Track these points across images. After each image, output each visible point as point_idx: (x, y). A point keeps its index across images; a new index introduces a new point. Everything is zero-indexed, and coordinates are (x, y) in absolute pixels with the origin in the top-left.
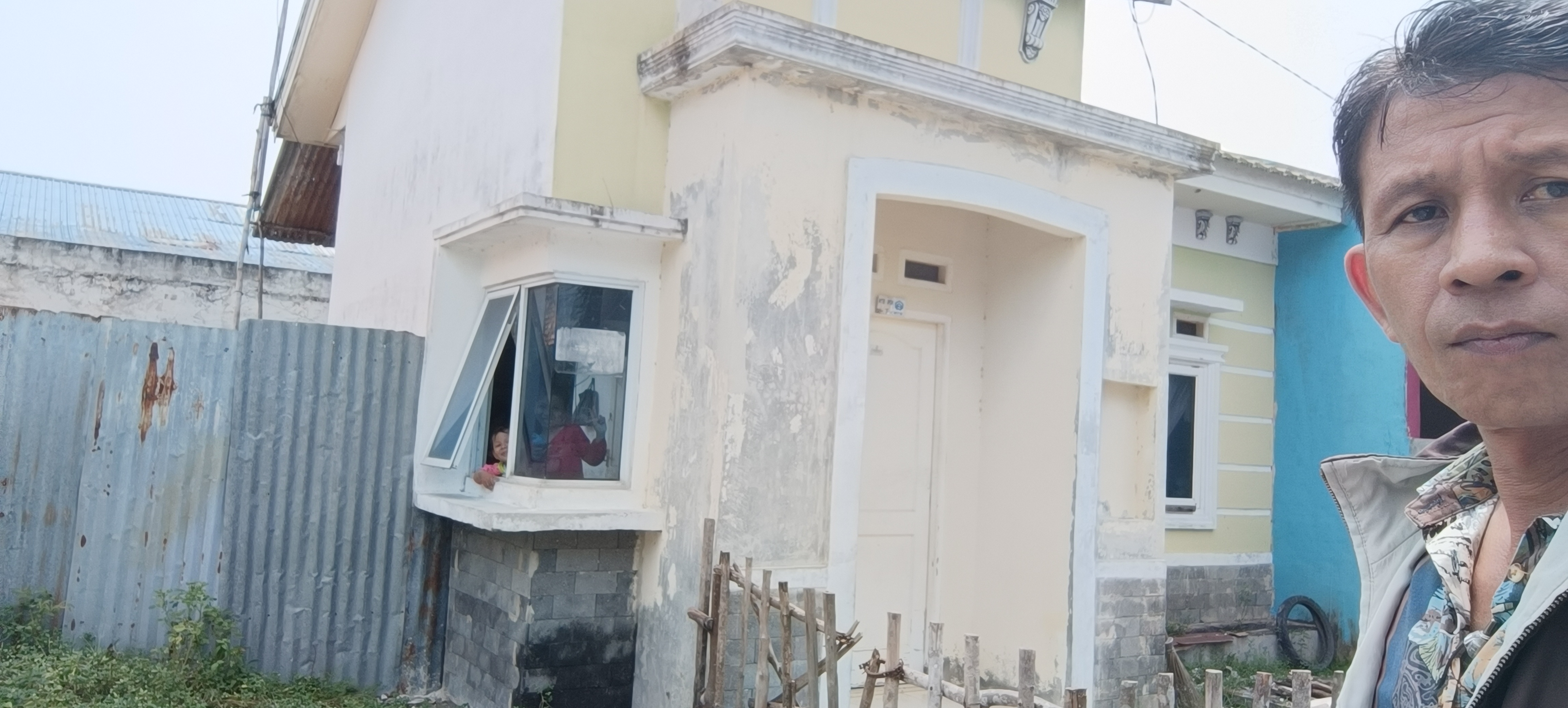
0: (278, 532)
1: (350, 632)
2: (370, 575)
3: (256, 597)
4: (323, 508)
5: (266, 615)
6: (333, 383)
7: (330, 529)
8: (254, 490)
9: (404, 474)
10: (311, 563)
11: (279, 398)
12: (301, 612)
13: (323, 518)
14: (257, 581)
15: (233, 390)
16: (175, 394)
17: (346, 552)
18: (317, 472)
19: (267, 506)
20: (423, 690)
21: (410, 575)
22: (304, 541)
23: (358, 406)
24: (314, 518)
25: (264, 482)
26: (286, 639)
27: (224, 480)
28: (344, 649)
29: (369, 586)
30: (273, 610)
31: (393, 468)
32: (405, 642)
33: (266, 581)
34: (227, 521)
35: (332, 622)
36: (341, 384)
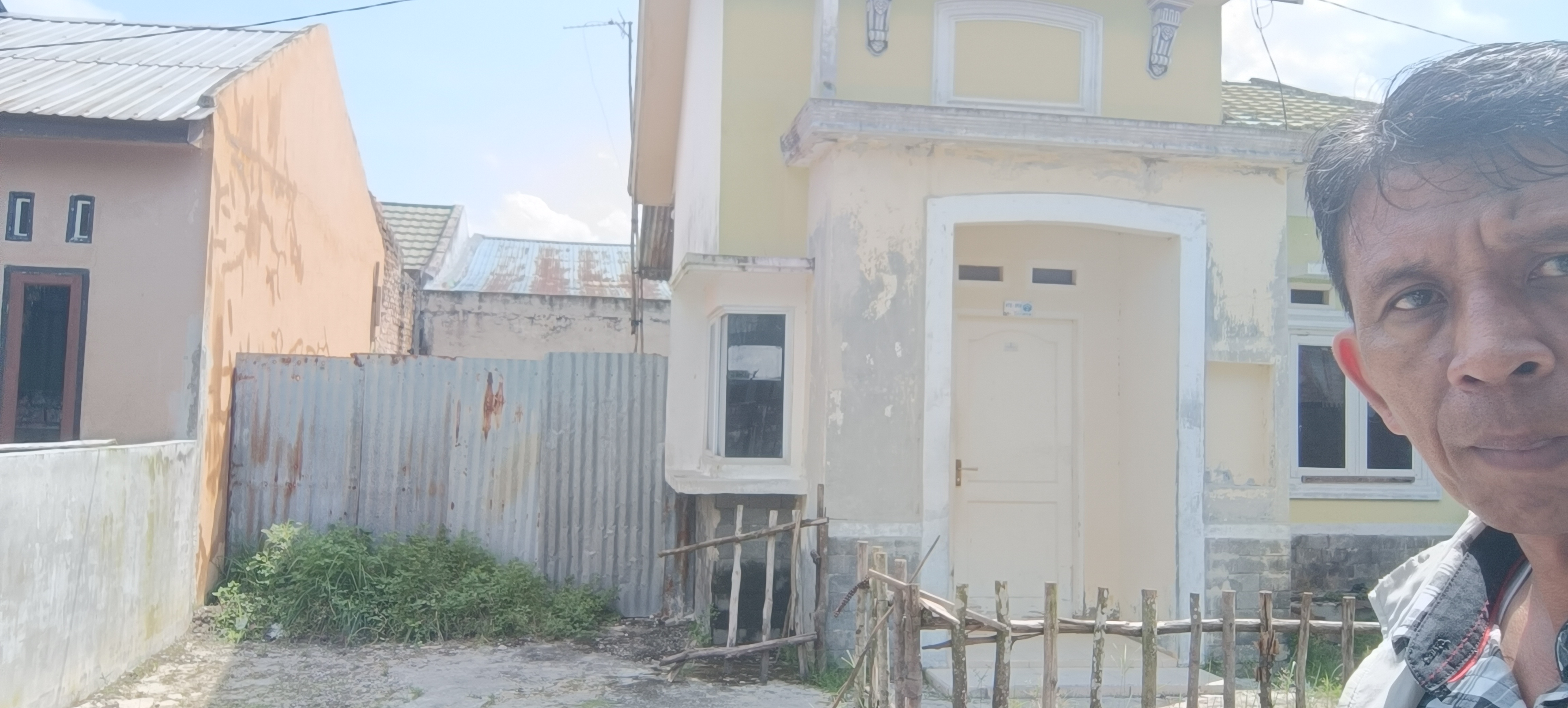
0: (576, 499)
1: (628, 569)
2: (640, 529)
3: (563, 543)
4: (606, 481)
5: (570, 557)
6: (607, 393)
7: (611, 496)
8: (558, 470)
9: (659, 457)
10: (599, 519)
11: (572, 405)
12: (594, 555)
13: (606, 489)
14: (563, 532)
15: (541, 401)
16: (505, 405)
17: (623, 512)
18: (600, 457)
19: (568, 481)
20: (681, 614)
21: (667, 530)
22: (594, 505)
23: (625, 409)
24: (600, 489)
25: (565, 464)
26: (584, 573)
27: (538, 463)
28: (625, 582)
29: (639, 538)
30: (575, 553)
31: (651, 452)
32: (666, 578)
33: (569, 532)
34: (542, 491)
35: (615, 562)
36: (613, 394)
